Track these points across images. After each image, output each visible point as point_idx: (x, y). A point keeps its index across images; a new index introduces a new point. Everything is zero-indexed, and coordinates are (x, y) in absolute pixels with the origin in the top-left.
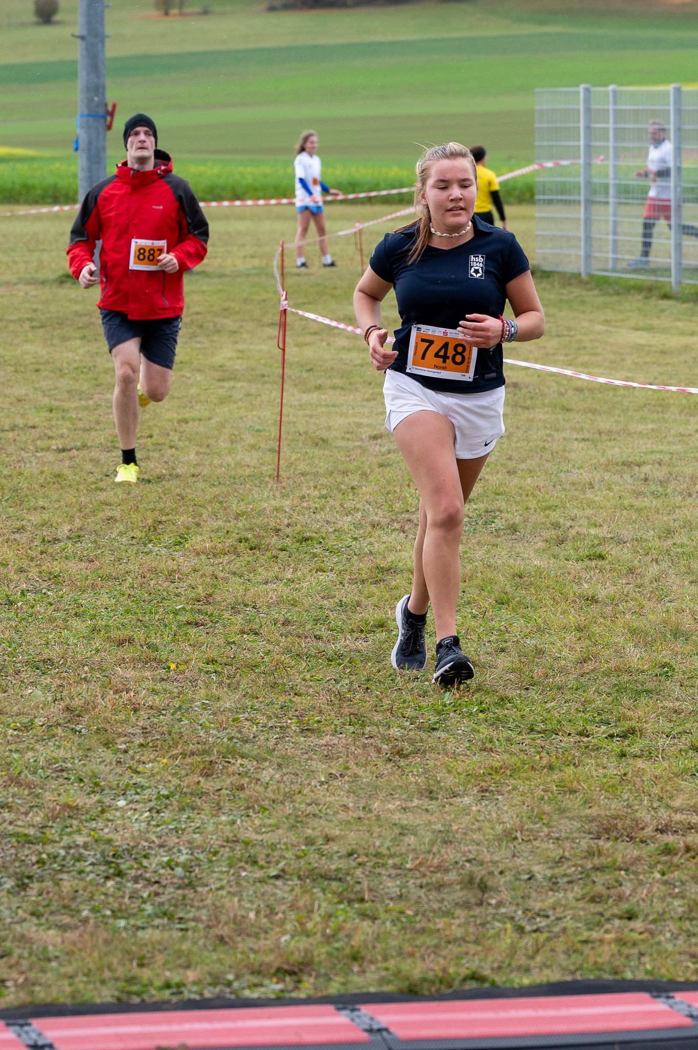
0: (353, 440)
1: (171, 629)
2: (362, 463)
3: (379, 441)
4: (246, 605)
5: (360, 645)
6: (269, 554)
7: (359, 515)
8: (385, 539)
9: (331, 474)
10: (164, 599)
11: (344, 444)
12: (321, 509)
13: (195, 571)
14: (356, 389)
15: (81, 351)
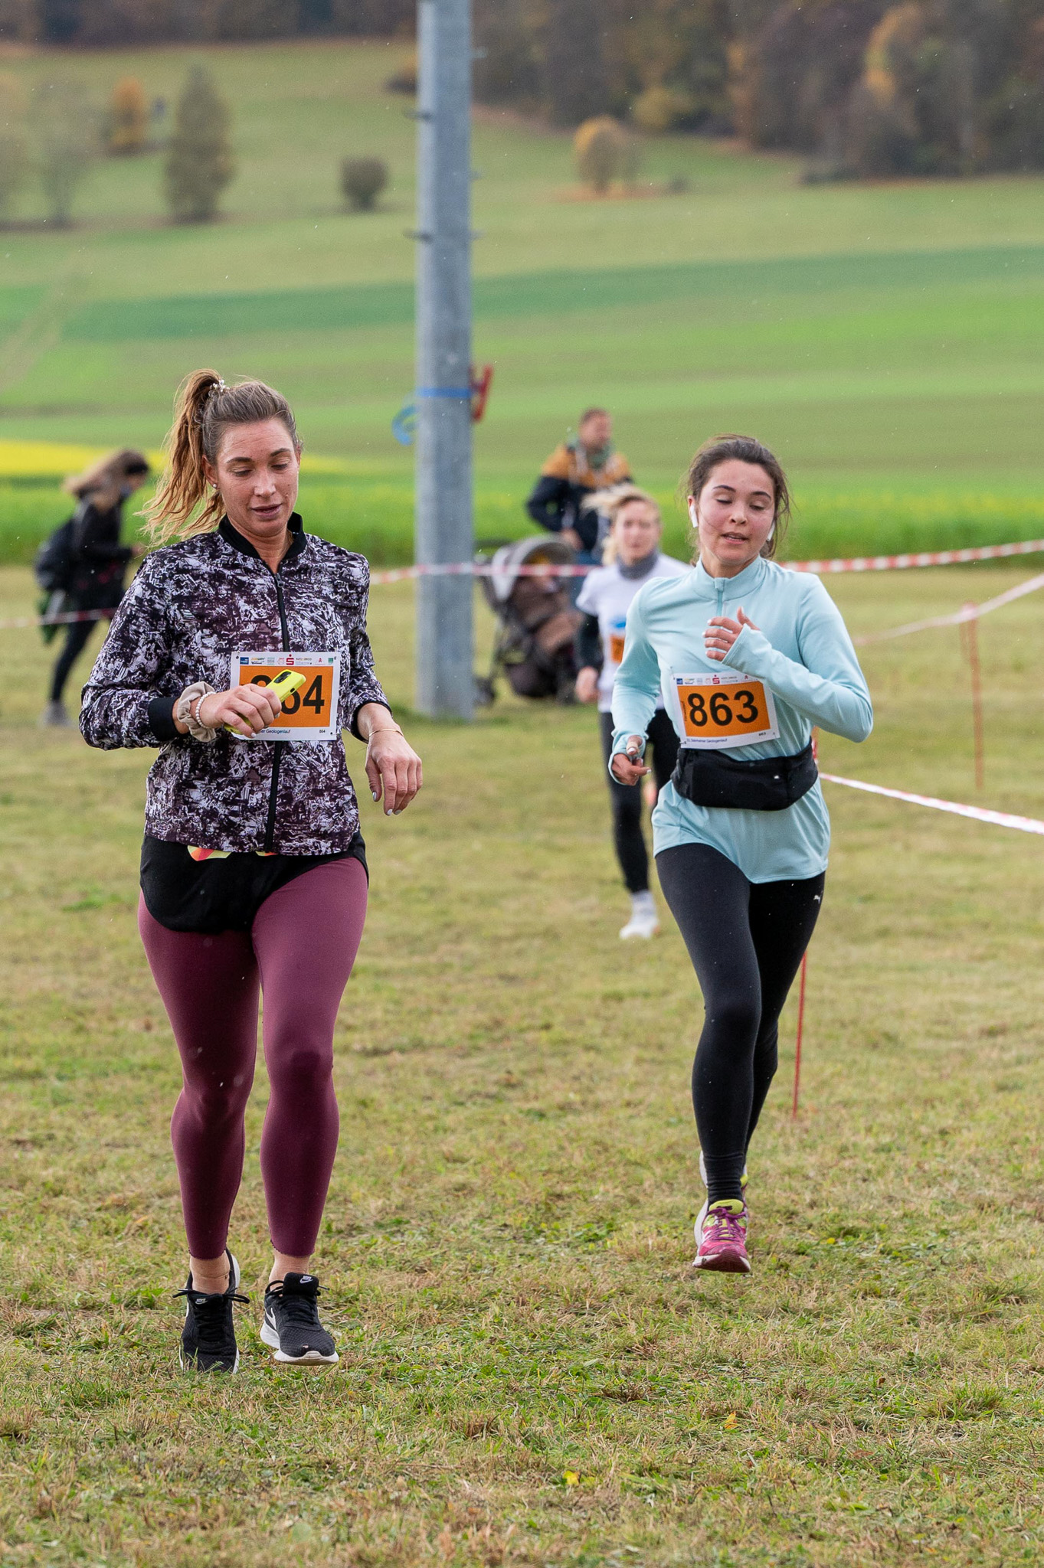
0: (948, 1038)
1: (571, 1405)
2: (964, 1083)
3: (1000, 1040)
4: (722, 1361)
5: (947, 1442)
6: (772, 1260)
7: (953, 1186)
8: (1003, 1232)
9: (900, 1103)
10: (560, 1346)
11: (930, 1044)
12: (879, 1173)
13: (624, 1292)
14: (960, 937)
15: (416, 858)
